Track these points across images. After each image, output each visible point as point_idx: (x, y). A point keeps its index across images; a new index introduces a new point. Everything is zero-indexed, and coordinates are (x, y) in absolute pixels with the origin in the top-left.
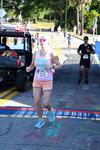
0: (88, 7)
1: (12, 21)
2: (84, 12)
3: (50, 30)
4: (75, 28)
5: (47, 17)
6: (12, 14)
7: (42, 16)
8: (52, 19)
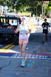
0: (47, 5)
1: (11, 12)
2: (45, 8)
3: (29, 16)
4: (41, 15)
5: (27, 10)
6: (11, 9)
7: (25, 10)
8: (30, 11)
